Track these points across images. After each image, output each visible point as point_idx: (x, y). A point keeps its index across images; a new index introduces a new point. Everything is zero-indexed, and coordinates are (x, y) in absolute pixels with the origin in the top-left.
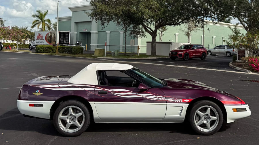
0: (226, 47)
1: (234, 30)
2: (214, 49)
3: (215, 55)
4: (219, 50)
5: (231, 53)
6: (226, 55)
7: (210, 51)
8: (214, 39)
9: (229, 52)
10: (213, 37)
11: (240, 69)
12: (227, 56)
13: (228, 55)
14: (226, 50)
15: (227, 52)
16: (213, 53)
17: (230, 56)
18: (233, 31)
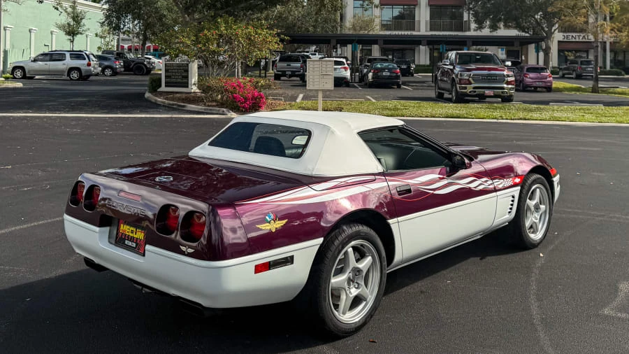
0: (68, 55)
1: (70, 10)
2: (35, 60)
3: (31, 78)
4: (48, 63)
5: (83, 72)
6: (69, 75)
7: (22, 68)
8: (33, 35)
9: (78, 69)
10: (30, 31)
11: (201, 109)
12: (71, 79)
13: (75, 75)
14: (69, 62)
15: (71, 69)
16: (29, 71)
17: (78, 80)
18: (68, 14)
